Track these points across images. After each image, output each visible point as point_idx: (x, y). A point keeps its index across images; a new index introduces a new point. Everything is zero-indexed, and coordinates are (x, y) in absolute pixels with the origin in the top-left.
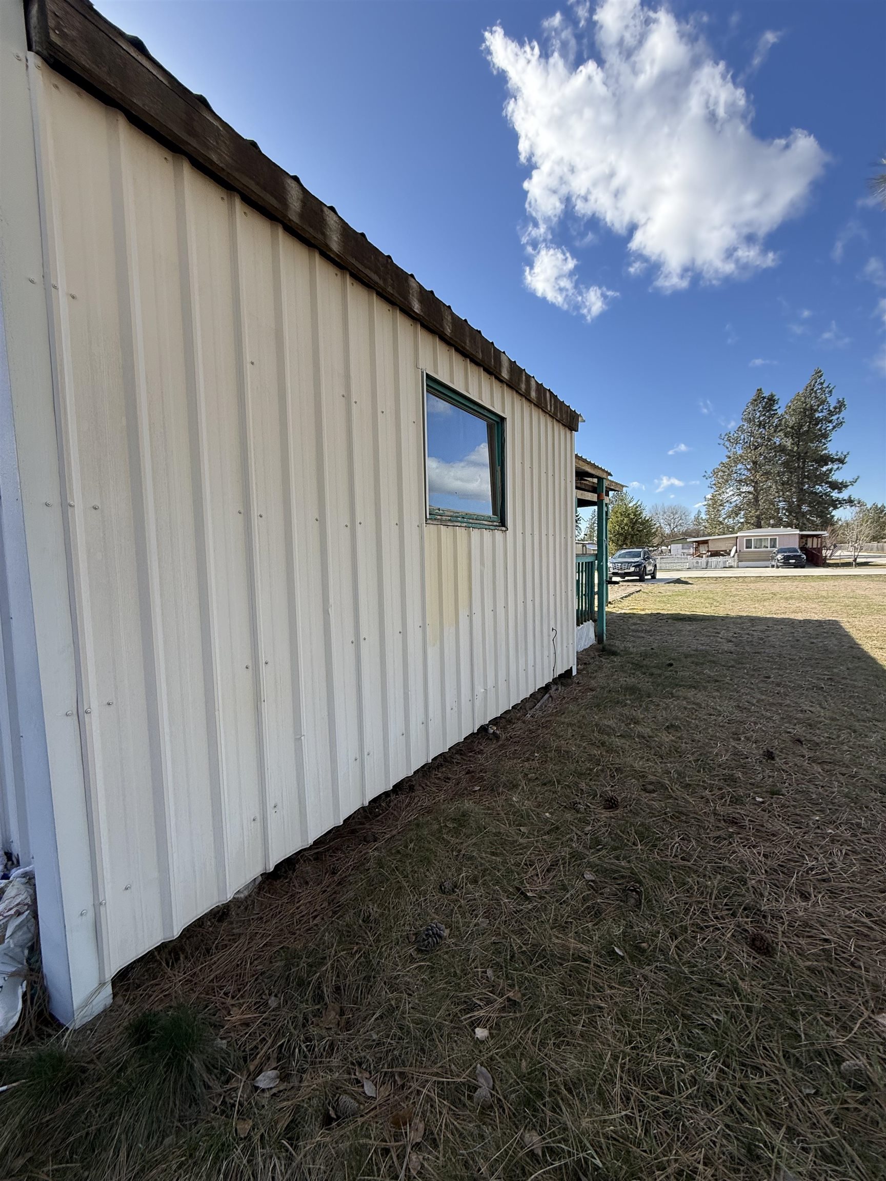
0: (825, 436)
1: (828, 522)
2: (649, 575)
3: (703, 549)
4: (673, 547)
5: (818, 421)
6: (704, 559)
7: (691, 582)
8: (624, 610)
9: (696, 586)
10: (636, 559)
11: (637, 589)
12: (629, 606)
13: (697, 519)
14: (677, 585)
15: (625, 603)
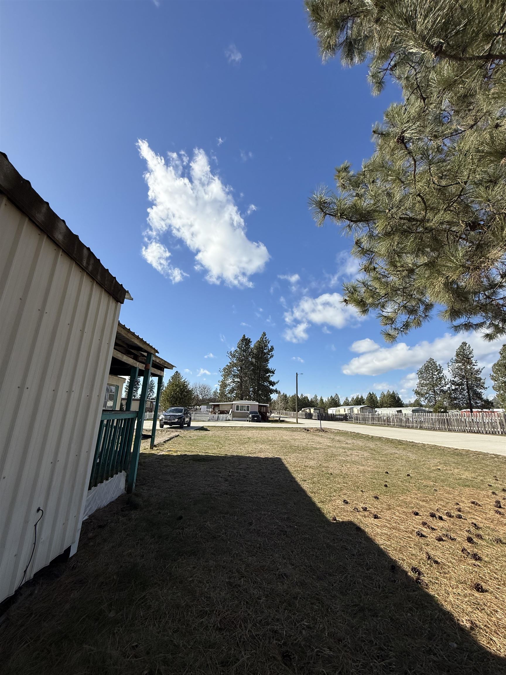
0: (267, 360)
1: (269, 400)
2: (186, 424)
3: (217, 409)
5: (265, 354)
6: (217, 415)
7: (209, 429)
8: (163, 452)
9: (210, 432)
10: (180, 414)
11: (177, 434)
12: (167, 449)
13: (215, 393)
14: (201, 431)
15: (166, 446)
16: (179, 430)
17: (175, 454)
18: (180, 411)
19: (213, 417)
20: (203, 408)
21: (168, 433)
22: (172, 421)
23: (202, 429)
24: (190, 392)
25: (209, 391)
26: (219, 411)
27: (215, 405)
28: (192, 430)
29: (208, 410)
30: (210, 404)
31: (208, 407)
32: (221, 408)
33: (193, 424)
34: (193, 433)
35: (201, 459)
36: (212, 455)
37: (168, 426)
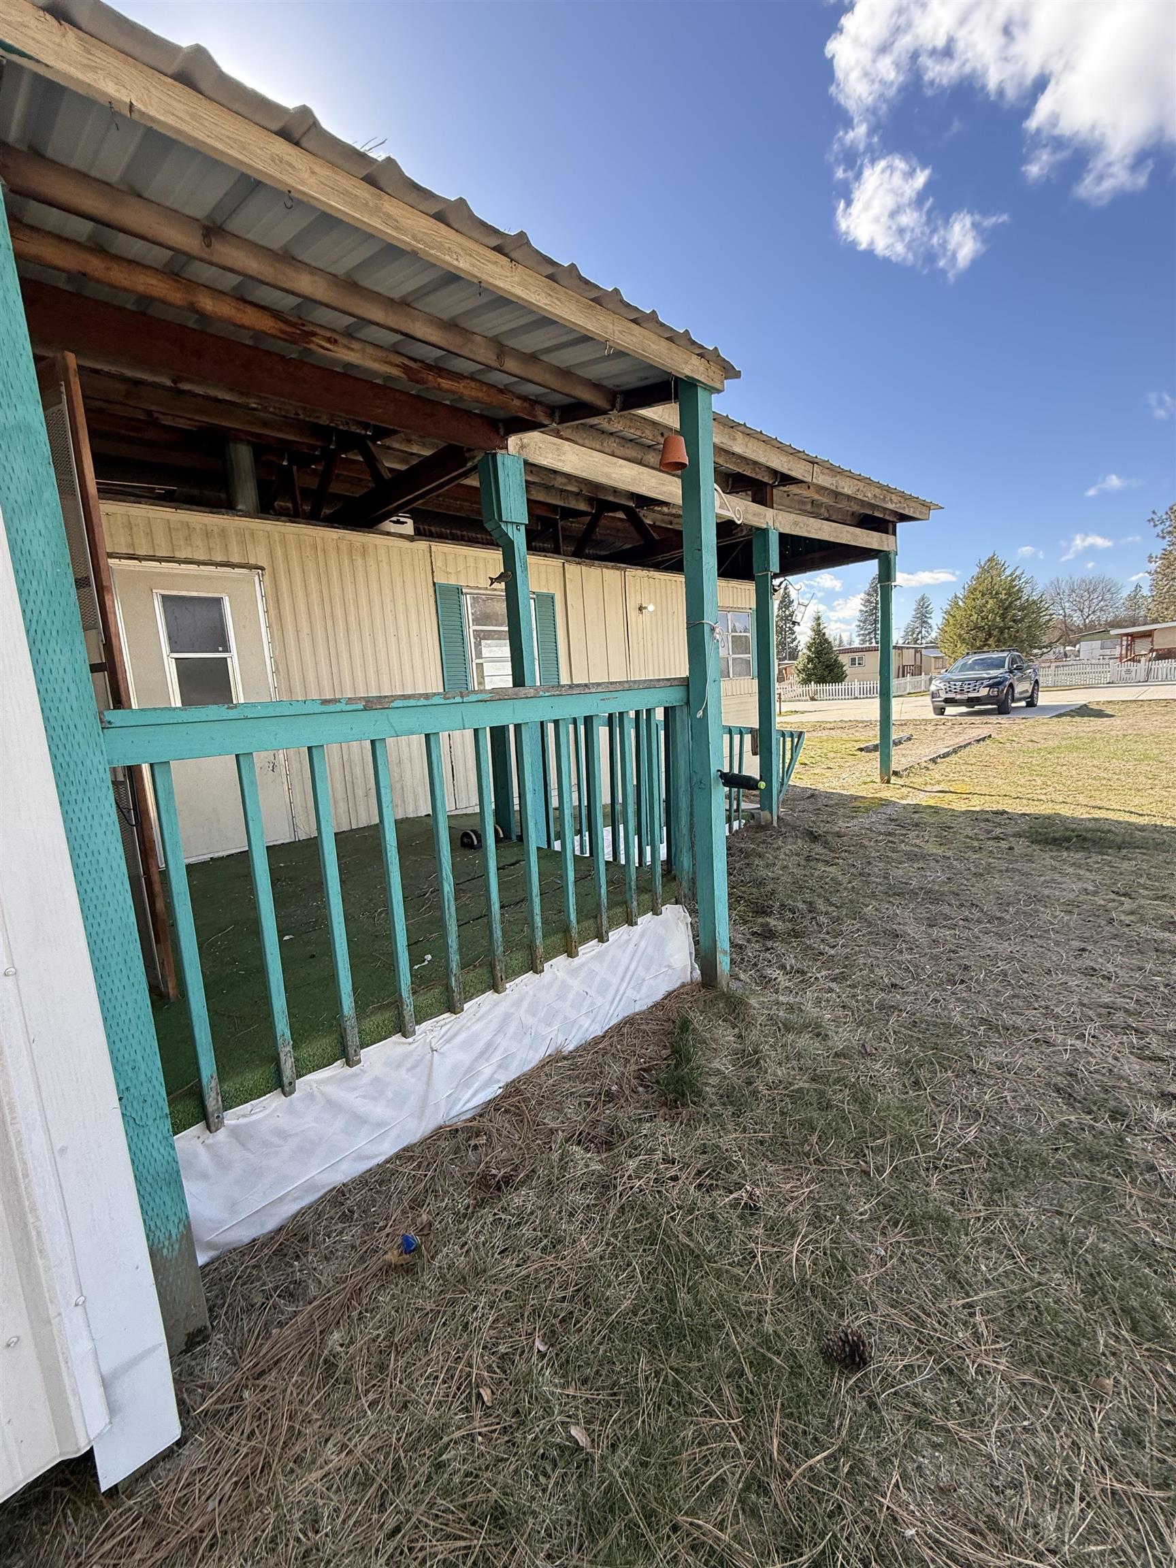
2: (1020, 700)
3: (1142, 647)
4: (1084, 646)
6: (1143, 664)
7: (1109, 712)
8: (922, 794)
9: (1117, 722)
10: (994, 673)
11: (983, 732)
12: (939, 782)
13: (1134, 598)
14: (1078, 719)
15: (936, 773)
16: (993, 719)
17: (960, 806)
18: (1000, 664)
19: (1128, 672)
20: (1089, 648)
21: (957, 729)
22: (971, 695)
23: (1084, 711)
24: (1032, 608)
25: (1108, 596)
26: (1152, 650)
27: (1133, 636)
28: (1044, 718)
29: (1108, 652)
30: (1112, 632)
31: (1108, 643)
32: (1161, 643)
33: (1043, 699)
34: (1044, 729)
35: (1068, 839)
36: (1126, 817)
37: (964, 709)
